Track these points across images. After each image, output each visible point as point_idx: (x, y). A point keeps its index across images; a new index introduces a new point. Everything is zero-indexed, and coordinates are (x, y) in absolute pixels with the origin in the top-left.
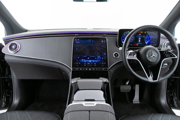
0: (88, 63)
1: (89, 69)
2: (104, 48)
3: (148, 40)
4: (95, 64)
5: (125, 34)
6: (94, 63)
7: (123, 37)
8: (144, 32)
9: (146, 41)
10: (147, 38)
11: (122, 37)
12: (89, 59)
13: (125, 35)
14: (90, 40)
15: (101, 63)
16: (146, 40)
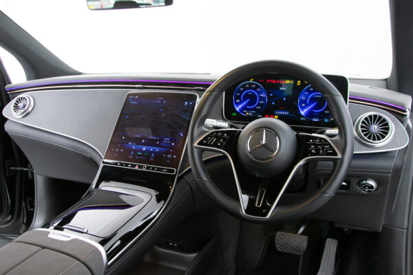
0: (139, 153)
1: (135, 165)
2: (184, 120)
3: (307, 106)
4: (153, 155)
5: (242, 87)
6: (150, 153)
7: (238, 94)
8: (296, 83)
9: (303, 108)
10: (303, 98)
11: (236, 95)
12: (144, 144)
13: (241, 89)
14: (159, 100)
15: (166, 155)
16: (301, 104)
